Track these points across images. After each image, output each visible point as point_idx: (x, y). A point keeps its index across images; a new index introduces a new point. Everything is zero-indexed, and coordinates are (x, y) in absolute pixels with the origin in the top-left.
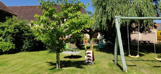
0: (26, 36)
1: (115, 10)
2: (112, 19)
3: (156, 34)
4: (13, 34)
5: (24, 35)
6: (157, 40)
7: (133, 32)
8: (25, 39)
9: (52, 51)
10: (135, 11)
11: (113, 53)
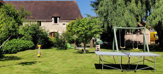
0: (39, 36)
1: (113, 21)
2: (112, 26)
3: (149, 35)
4: (33, 34)
5: (38, 35)
6: (150, 41)
7: (127, 33)
8: (38, 39)
9: (62, 48)
10: (125, 23)
11: (112, 49)
